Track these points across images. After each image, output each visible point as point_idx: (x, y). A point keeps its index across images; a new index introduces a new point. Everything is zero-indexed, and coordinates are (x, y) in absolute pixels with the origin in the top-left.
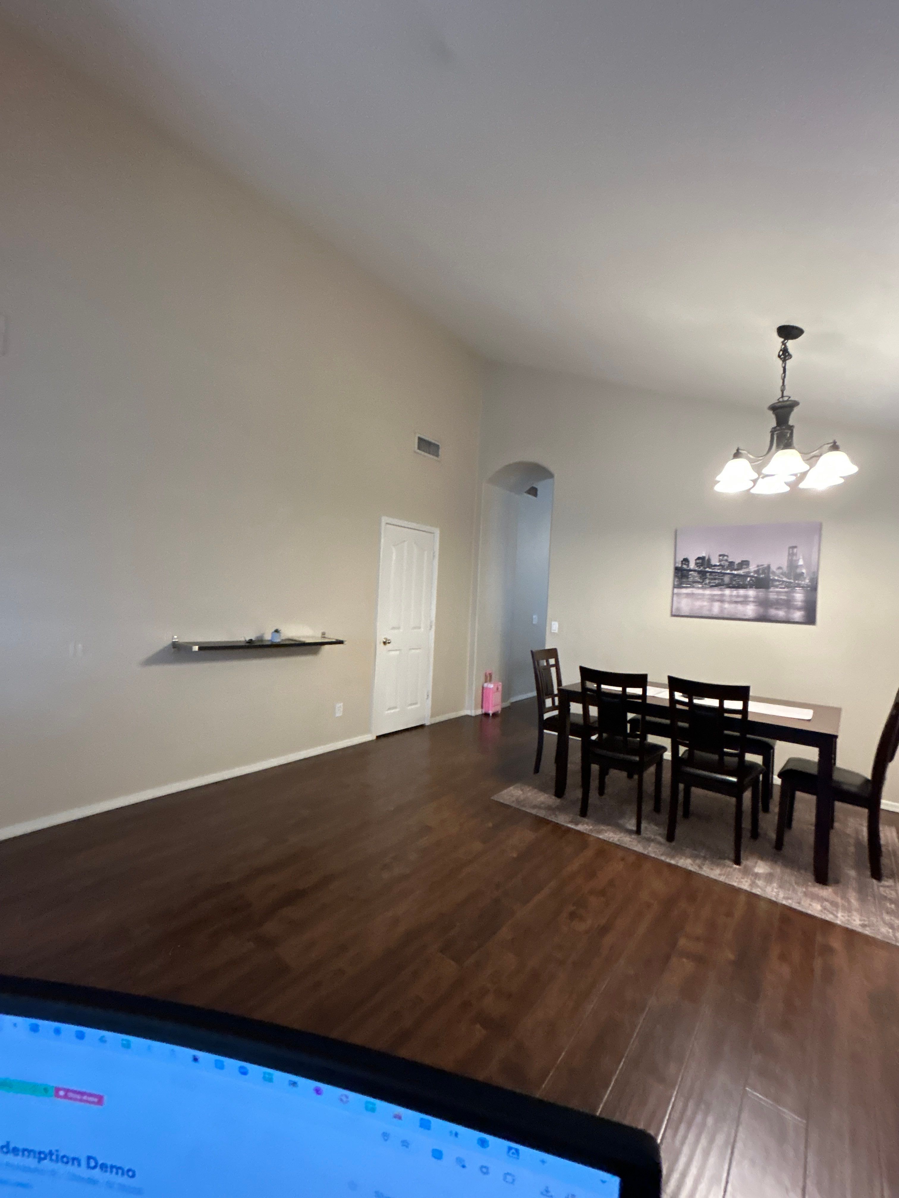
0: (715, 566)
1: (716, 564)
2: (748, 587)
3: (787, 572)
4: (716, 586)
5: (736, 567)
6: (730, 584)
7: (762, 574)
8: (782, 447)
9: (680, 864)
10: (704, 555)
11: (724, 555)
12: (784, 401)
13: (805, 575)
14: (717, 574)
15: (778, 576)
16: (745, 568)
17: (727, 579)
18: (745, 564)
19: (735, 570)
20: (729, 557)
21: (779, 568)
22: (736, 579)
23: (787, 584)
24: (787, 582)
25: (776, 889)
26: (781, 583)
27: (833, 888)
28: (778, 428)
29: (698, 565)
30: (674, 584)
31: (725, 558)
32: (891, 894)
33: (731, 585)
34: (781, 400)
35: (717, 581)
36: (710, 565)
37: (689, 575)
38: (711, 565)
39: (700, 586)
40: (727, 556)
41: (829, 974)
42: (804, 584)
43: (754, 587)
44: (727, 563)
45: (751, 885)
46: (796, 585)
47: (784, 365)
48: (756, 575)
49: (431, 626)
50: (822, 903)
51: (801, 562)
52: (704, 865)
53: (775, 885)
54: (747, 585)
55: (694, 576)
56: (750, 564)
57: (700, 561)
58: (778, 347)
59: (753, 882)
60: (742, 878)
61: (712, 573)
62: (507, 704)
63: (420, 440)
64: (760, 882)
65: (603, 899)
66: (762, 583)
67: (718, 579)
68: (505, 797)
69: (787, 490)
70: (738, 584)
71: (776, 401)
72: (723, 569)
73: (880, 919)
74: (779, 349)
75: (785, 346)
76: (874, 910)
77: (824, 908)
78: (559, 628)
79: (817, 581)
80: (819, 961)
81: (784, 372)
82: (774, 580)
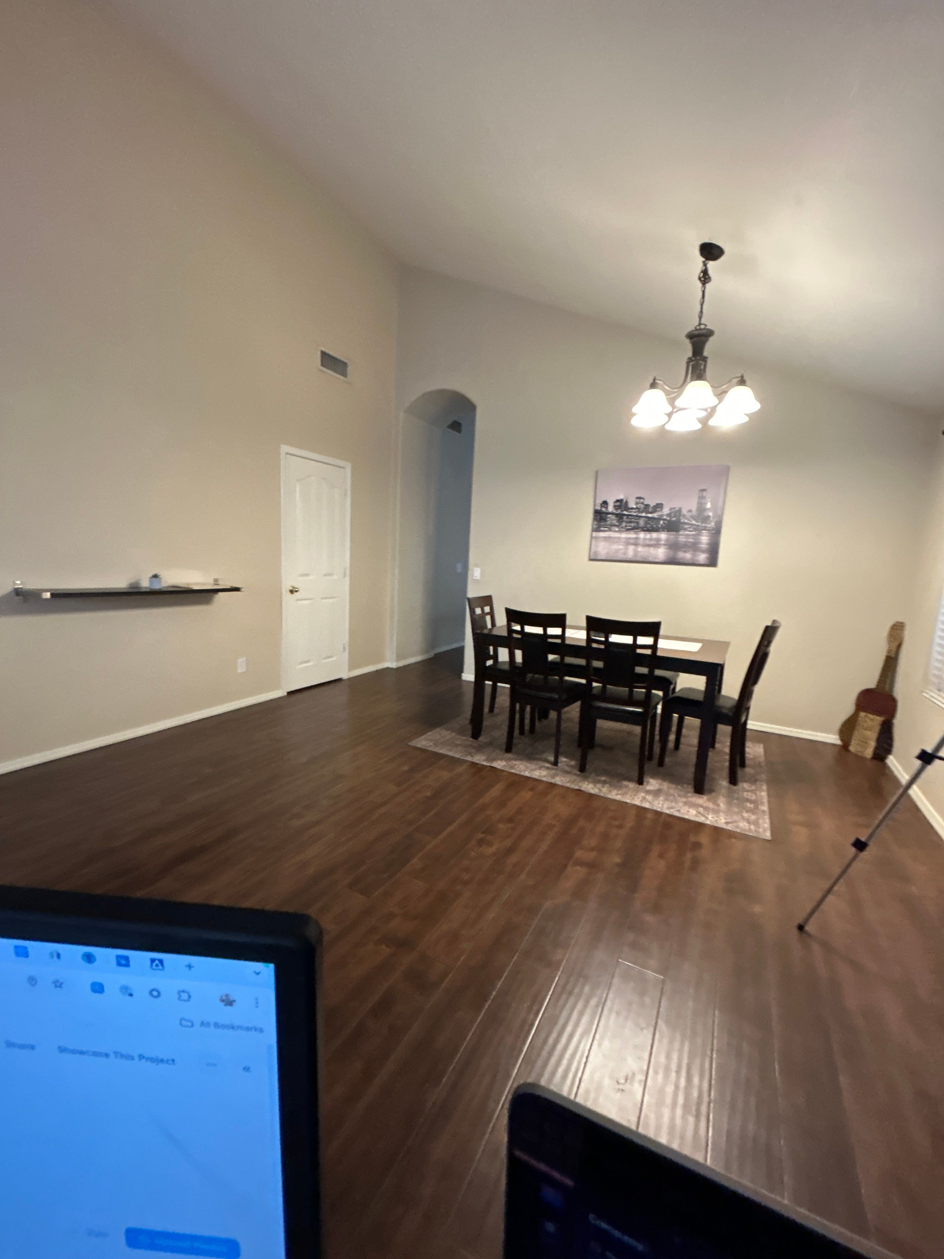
0: (632, 508)
2: (661, 530)
3: (696, 515)
4: (633, 529)
5: (650, 510)
6: (645, 527)
7: (674, 517)
8: (695, 377)
9: (583, 789)
10: (621, 497)
11: (640, 498)
12: (700, 329)
13: (711, 519)
14: (633, 517)
15: (689, 520)
16: (659, 511)
17: (642, 522)
18: (659, 506)
19: (651, 513)
20: (645, 500)
21: (690, 511)
22: (649, 522)
23: (696, 527)
24: (695, 525)
25: (662, 801)
26: (690, 526)
27: (708, 797)
28: (693, 359)
29: (617, 507)
30: (593, 528)
31: (642, 500)
33: (645, 529)
34: (698, 328)
36: (627, 508)
37: (606, 519)
38: (629, 508)
39: (617, 529)
41: (695, 864)
42: (710, 527)
43: (666, 530)
44: (642, 506)
45: (641, 801)
46: (703, 528)
47: (703, 289)
48: (668, 518)
49: (345, 573)
50: (698, 808)
51: (709, 505)
52: (603, 787)
53: (661, 798)
54: (659, 528)
55: (612, 519)
56: (664, 506)
57: (618, 504)
58: (700, 267)
59: (644, 798)
60: (635, 796)
61: (628, 515)
62: (431, 655)
63: (323, 354)
64: (649, 798)
65: (510, 825)
66: (673, 526)
67: (634, 522)
68: (422, 742)
69: (699, 426)
70: (653, 527)
71: (694, 329)
72: (639, 512)
73: (740, 817)
74: (700, 270)
75: (706, 267)
76: (737, 810)
77: (698, 813)
78: (481, 574)
79: (721, 524)
80: (688, 856)
81: (703, 297)
82: (684, 523)
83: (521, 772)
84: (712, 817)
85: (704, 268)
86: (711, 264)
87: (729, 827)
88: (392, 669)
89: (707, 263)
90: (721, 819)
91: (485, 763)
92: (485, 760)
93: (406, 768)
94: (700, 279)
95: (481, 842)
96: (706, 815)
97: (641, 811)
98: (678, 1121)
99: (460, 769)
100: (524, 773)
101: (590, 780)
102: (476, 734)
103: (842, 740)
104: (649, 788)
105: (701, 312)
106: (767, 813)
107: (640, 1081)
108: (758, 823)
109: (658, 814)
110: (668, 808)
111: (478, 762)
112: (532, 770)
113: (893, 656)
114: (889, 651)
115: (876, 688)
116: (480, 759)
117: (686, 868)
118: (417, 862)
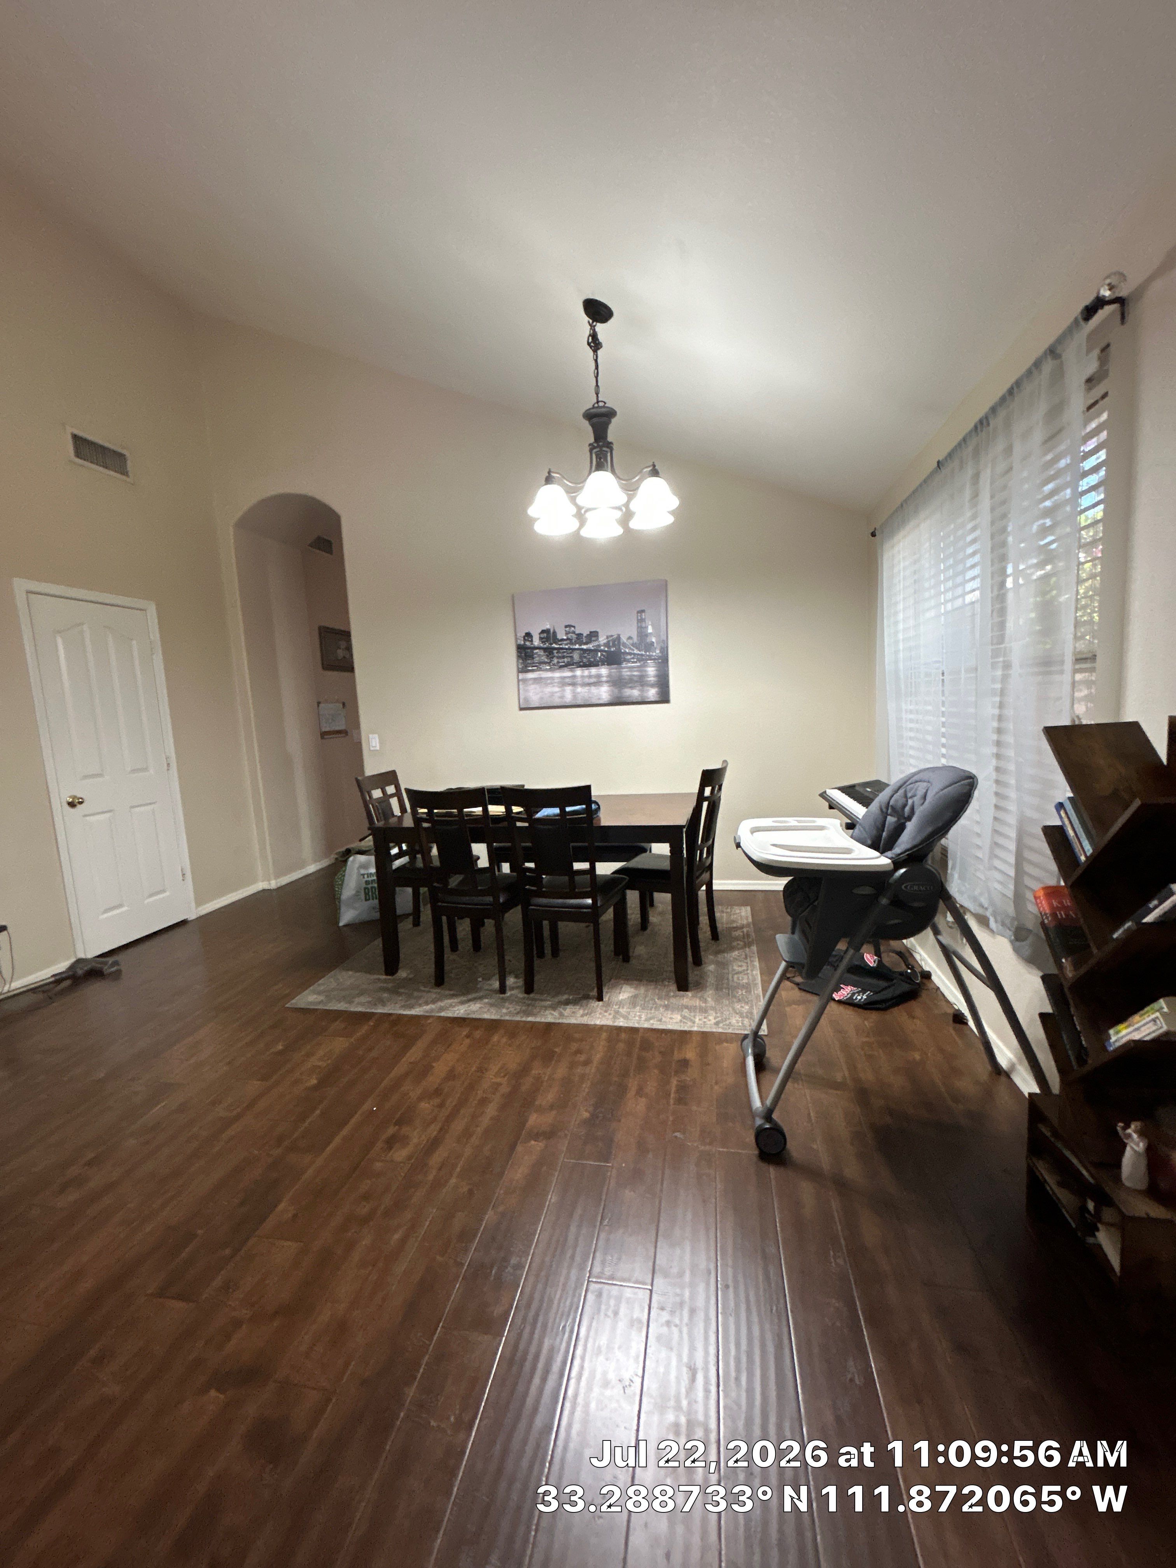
0: (563, 640)
1: (563, 638)
2: (600, 664)
3: (637, 642)
4: (566, 666)
5: (584, 640)
6: (581, 662)
7: (613, 647)
8: (598, 468)
10: (548, 627)
11: (570, 626)
12: (599, 408)
13: (656, 645)
14: (565, 651)
15: (630, 648)
16: (594, 641)
17: (576, 656)
18: (594, 635)
19: (586, 643)
20: (577, 628)
21: (630, 638)
22: (586, 654)
23: (639, 657)
24: (638, 654)
25: (638, 1013)
26: (633, 656)
28: (596, 445)
29: (544, 640)
30: (518, 668)
31: (573, 629)
32: (743, 980)
33: (582, 664)
34: (596, 405)
36: (557, 641)
37: (533, 654)
38: (558, 639)
39: (548, 667)
40: (574, 627)
42: (656, 655)
43: (606, 664)
44: (574, 636)
45: (613, 1019)
46: (648, 657)
47: (595, 357)
48: (606, 649)
49: (168, 765)
50: (683, 1011)
51: (650, 630)
53: (638, 1008)
54: (598, 661)
55: (540, 655)
56: (600, 634)
57: (545, 635)
58: (587, 330)
59: (617, 1012)
60: (606, 1011)
61: (559, 649)
63: (77, 439)
64: (623, 1011)
65: (437, 1101)
66: (613, 658)
67: (567, 657)
68: (308, 998)
69: (619, 531)
70: (589, 661)
71: (591, 407)
72: (571, 643)
73: (730, 1009)
74: (588, 333)
75: (594, 330)
76: (727, 1002)
77: (684, 1017)
78: (381, 743)
79: (667, 650)
80: (674, 1082)
81: (597, 367)
82: (625, 653)
84: (700, 1020)
85: (592, 331)
86: (600, 327)
87: (720, 1030)
88: (271, 890)
89: (595, 326)
90: (710, 1020)
91: (403, 1012)
92: (404, 1008)
93: (280, 1047)
94: (589, 344)
95: (391, 1143)
96: (692, 1018)
97: (614, 1033)
99: (364, 1029)
100: (457, 1014)
102: (391, 966)
105: (597, 385)
106: (762, 997)
108: (751, 1014)
109: (634, 1030)
110: (647, 1020)
111: (390, 1012)
112: (469, 1007)
117: (672, 1102)
118: (284, 1209)
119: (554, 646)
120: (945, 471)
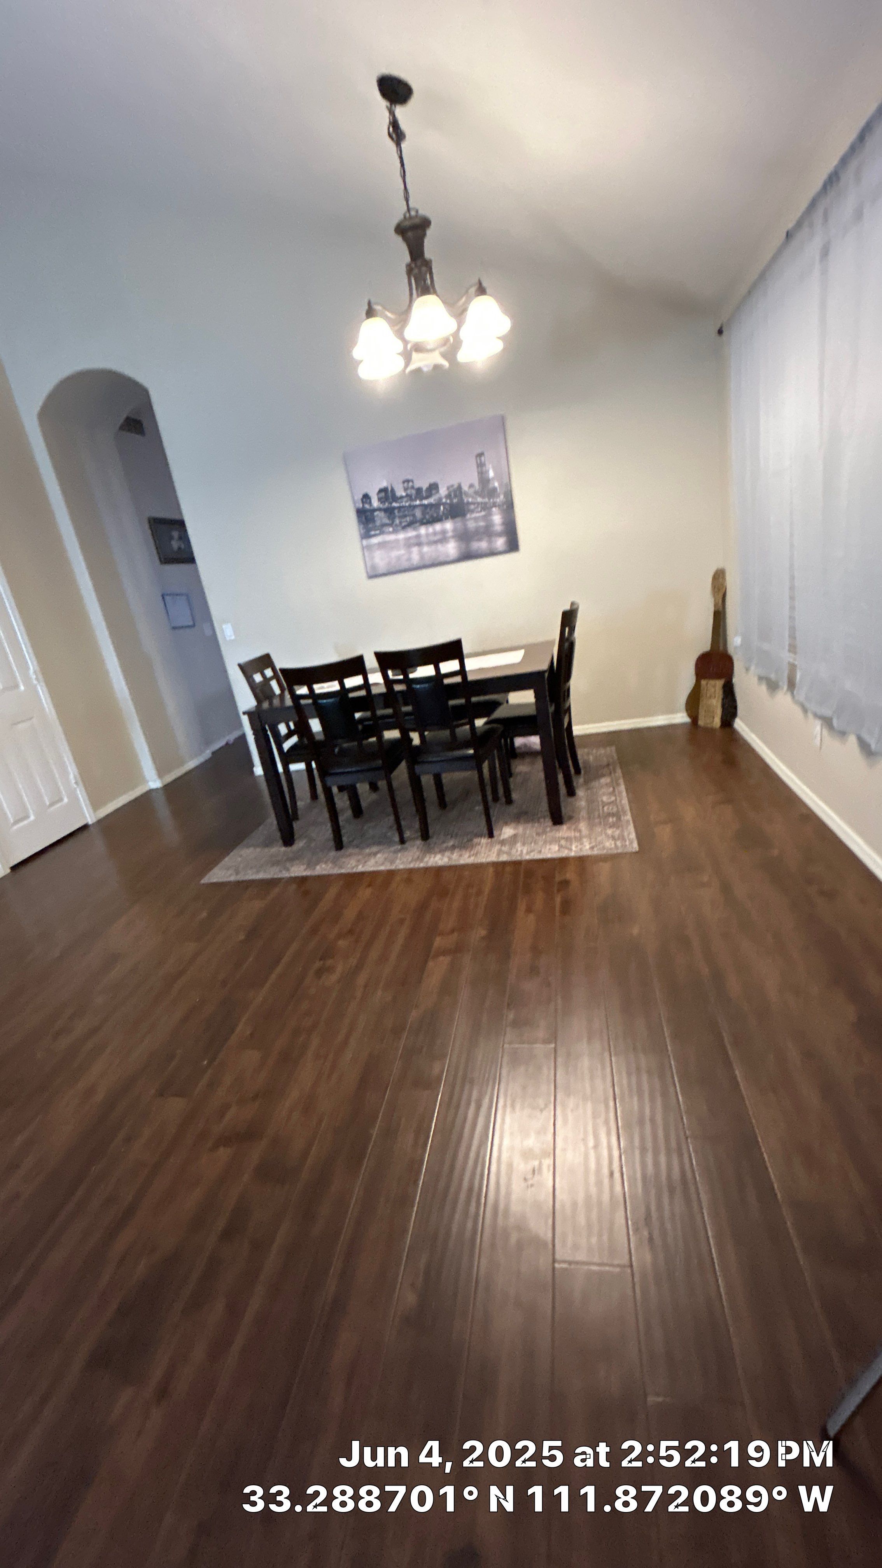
0: (402, 497)
1: (401, 495)
2: (444, 518)
3: (480, 491)
4: (410, 524)
5: (424, 495)
6: (424, 518)
7: (455, 498)
8: (419, 292)
9: (430, 864)
10: (384, 484)
11: (408, 481)
12: (411, 217)
13: (498, 490)
14: (406, 508)
15: (473, 497)
16: (434, 494)
17: (418, 513)
18: (433, 488)
19: (427, 498)
20: (415, 482)
21: (471, 486)
22: (428, 510)
23: (483, 505)
24: (482, 503)
26: (476, 505)
27: (568, 825)
28: (413, 265)
29: (383, 500)
30: (361, 534)
31: (411, 484)
32: (612, 809)
33: (425, 521)
34: (408, 215)
35: (408, 519)
36: (395, 499)
37: (374, 519)
38: (397, 497)
39: (391, 529)
40: (412, 481)
41: (567, 907)
42: (501, 502)
43: (450, 517)
44: (414, 492)
45: (498, 855)
46: (492, 505)
47: (399, 152)
48: (448, 501)
49: (35, 681)
50: (560, 841)
51: (491, 474)
52: (453, 854)
53: (519, 845)
54: (442, 517)
55: (381, 518)
56: (440, 486)
57: (383, 494)
58: (386, 117)
59: (500, 850)
60: (489, 851)
61: (399, 508)
62: (207, 754)
64: (505, 848)
65: (351, 938)
66: (456, 510)
67: (409, 515)
68: (219, 874)
69: (446, 364)
70: (432, 516)
71: (402, 218)
72: (412, 500)
73: (604, 835)
74: (387, 121)
75: (394, 116)
76: (600, 830)
77: (561, 847)
78: (235, 632)
79: (511, 495)
80: (558, 899)
81: (402, 165)
82: (468, 503)
83: (353, 868)
84: (576, 847)
85: (391, 118)
86: (400, 111)
87: (596, 852)
88: (157, 789)
89: (394, 110)
90: (585, 846)
91: (304, 874)
92: (305, 870)
93: (204, 914)
94: (390, 135)
95: (319, 973)
96: (570, 847)
97: (500, 867)
98: (593, 1190)
99: (276, 890)
100: (357, 869)
101: (437, 850)
102: (288, 839)
103: (690, 716)
104: (502, 838)
105: (406, 190)
106: (631, 822)
107: (549, 1166)
108: (623, 836)
109: (517, 864)
110: (528, 853)
111: (296, 875)
112: (366, 862)
113: (721, 609)
114: (715, 606)
115: (710, 650)
116: (298, 870)
117: (557, 914)
118: (243, 1028)
119: (395, 505)
120: (795, 243)
